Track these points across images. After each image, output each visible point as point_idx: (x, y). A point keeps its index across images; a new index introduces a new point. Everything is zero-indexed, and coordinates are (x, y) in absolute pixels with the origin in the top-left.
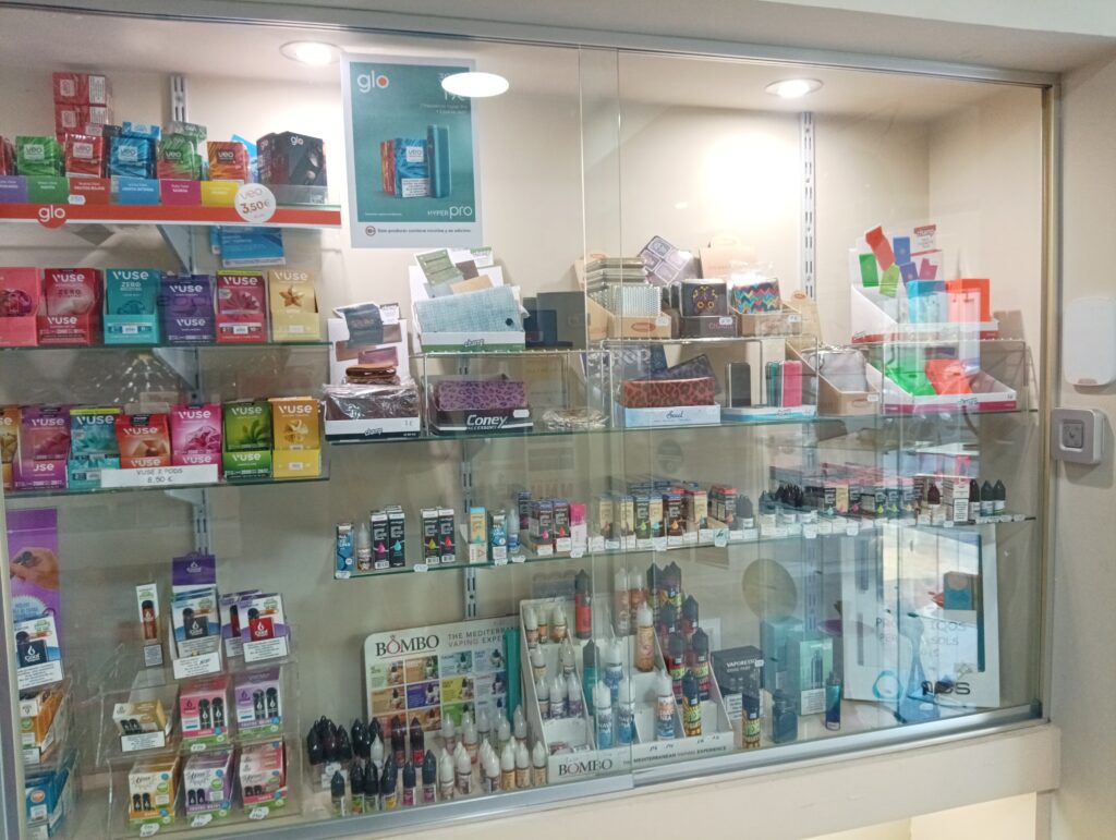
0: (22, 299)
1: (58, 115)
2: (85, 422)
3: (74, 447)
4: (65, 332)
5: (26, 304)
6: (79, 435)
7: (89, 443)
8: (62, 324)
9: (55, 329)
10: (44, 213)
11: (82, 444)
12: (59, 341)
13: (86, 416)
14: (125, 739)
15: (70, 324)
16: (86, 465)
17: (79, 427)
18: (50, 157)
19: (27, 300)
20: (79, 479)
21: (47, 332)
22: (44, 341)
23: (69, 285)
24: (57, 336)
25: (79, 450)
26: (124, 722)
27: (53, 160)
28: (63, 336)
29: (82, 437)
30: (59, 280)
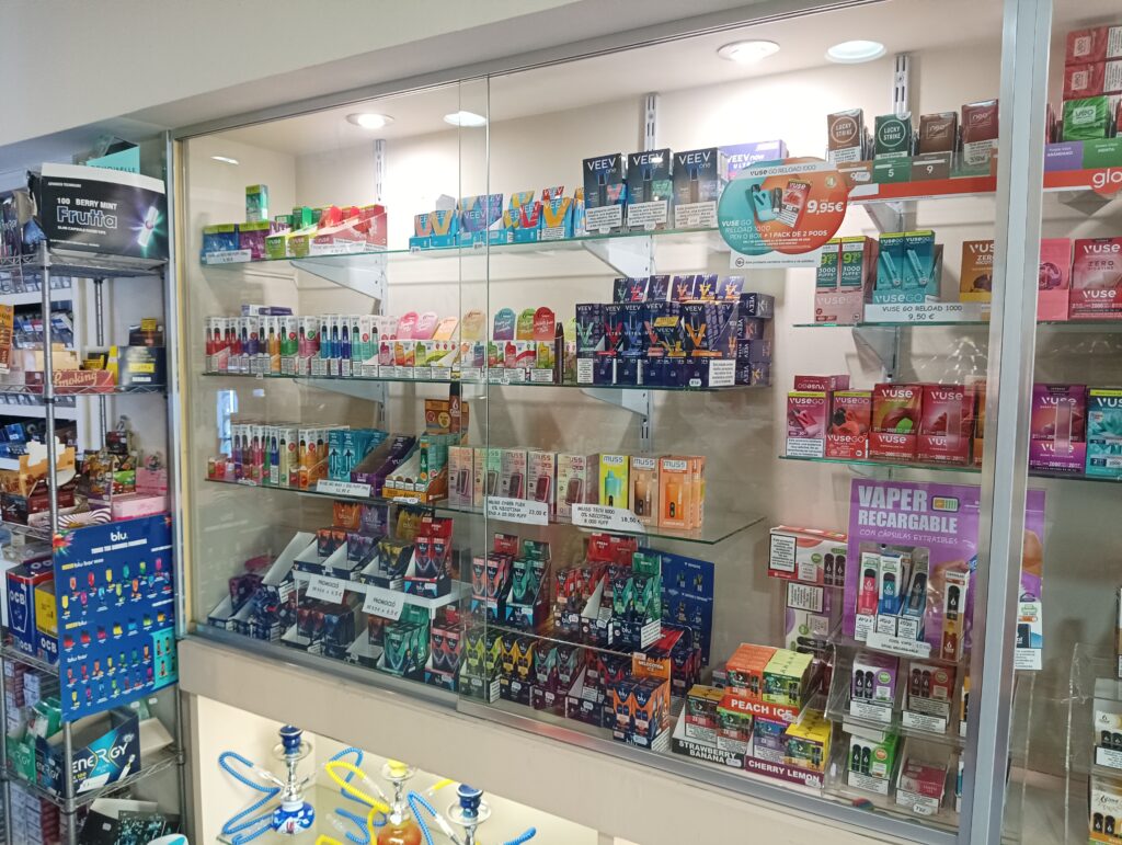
0: (1052, 271)
1: (1068, 77)
2: (1105, 404)
3: (1090, 430)
4: (1101, 306)
5: (1055, 277)
6: (1097, 417)
7: (1107, 427)
8: (1099, 298)
9: (1090, 303)
10: (1099, 178)
11: (1099, 427)
12: (1093, 316)
13: (1107, 398)
14: (1101, 751)
15: (1108, 298)
16: (1108, 450)
17: (1099, 408)
18: (1101, 119)
19: (1057, 273)
20: (1098, 465)
21: (1081, 306)
22: (1076, 316)
23: (1101, 256)
24: (1091, 310)
25: (1094, 433)
26: (1105, 733)
27: (1104, 121)
28: (1098, 310)
29: (1101, 420)
30: (1091, 251)
